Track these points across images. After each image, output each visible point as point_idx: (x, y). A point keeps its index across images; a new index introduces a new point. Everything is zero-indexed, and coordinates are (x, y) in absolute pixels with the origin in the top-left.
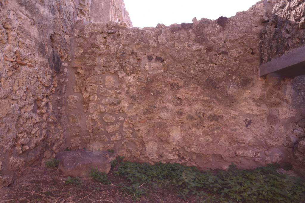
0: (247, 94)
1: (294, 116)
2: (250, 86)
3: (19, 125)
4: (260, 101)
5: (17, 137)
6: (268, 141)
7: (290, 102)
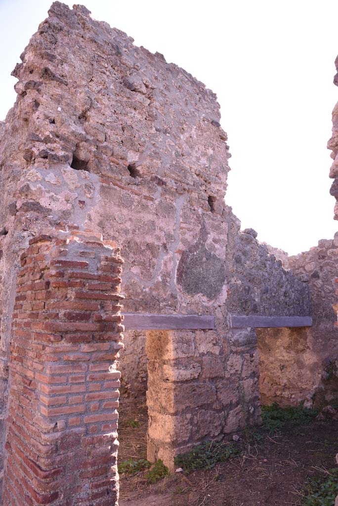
0: (279, 342)
1: (317, 361)
2: (280, 335)
3: (139, 367)
4: (288, 348)
5: (138, 373)
6: (299, 384)
7: (311, 349)
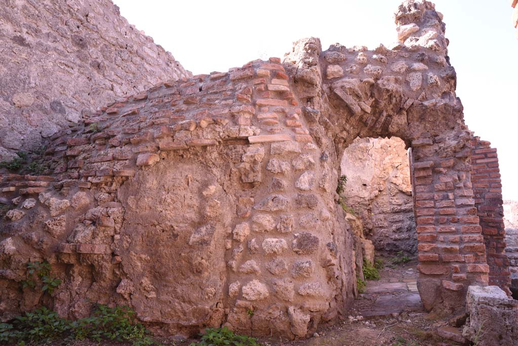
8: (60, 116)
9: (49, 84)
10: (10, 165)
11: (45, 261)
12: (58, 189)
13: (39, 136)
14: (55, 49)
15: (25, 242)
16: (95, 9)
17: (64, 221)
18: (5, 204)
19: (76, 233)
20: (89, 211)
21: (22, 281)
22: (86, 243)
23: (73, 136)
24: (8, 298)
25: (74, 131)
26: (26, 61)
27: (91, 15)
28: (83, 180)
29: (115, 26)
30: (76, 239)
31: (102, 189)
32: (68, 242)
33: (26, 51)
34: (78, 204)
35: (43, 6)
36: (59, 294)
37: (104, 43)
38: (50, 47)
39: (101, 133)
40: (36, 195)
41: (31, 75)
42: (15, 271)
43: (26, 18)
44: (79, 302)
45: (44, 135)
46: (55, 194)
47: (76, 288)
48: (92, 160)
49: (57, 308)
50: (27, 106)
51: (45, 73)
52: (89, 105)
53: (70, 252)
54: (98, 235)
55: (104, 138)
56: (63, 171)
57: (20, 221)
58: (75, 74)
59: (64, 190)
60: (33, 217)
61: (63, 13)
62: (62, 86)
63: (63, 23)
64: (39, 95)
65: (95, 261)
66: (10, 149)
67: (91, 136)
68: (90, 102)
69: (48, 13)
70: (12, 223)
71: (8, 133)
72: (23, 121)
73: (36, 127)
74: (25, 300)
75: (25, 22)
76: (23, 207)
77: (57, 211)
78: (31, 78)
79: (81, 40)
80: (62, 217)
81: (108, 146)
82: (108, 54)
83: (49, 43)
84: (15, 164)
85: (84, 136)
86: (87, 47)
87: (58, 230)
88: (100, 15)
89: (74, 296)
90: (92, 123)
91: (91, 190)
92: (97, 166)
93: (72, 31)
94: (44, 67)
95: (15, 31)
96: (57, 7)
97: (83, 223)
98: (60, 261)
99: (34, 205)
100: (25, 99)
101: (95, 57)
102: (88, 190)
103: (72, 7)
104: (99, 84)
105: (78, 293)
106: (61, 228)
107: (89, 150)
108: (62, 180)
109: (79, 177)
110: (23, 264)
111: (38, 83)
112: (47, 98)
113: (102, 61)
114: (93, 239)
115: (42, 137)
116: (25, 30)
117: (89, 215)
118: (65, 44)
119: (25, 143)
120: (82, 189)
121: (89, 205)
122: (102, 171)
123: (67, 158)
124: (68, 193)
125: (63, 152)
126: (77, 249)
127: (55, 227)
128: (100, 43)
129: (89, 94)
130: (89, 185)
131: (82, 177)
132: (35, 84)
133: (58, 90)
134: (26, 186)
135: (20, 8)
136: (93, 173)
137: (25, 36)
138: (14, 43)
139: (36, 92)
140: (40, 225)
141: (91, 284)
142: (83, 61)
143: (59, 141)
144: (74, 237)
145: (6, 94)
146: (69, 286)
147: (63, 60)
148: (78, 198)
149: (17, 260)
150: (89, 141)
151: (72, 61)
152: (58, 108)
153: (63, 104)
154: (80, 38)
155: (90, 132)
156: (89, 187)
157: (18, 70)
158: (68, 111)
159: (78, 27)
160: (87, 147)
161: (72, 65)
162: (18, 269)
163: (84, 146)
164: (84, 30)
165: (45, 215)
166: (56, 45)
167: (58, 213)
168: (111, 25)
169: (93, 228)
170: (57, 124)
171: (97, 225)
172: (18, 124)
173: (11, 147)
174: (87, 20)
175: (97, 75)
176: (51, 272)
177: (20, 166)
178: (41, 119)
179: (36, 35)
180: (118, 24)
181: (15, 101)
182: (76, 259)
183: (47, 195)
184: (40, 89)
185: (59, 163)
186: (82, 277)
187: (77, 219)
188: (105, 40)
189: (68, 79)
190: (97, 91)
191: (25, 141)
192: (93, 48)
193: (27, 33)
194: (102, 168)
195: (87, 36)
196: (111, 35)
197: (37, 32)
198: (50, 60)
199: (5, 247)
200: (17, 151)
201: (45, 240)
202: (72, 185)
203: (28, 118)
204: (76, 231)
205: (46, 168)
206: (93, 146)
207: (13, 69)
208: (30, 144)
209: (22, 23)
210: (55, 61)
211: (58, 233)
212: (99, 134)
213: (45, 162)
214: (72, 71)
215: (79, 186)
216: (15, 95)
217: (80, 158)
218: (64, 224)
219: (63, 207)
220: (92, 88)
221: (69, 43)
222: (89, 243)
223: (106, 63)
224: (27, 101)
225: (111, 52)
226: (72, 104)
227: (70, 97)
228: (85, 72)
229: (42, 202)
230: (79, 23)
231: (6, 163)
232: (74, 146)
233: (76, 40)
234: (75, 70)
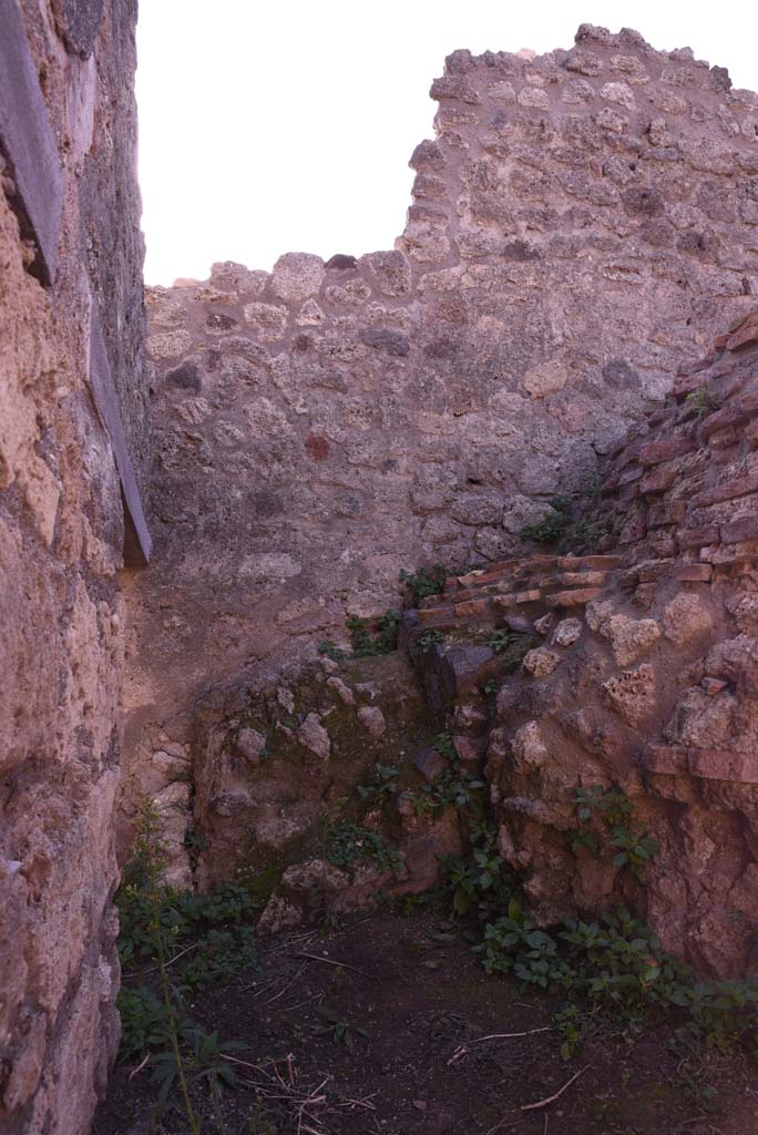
8: (628, 394)
9: (592, 326)
10: (540, 532)
11: (615, 787)
12: (628, 590)
13: (590, 454)
14: (591, 241)
15: (565, 735)
16: (665, 104)
17: (650, 680)
18: (524, 633)
19: (684, 714)
20: (715, 648)
21: (570, 829)
22: (713, 748)
23: (654, 439)
24: (548, 866)
25: (655, 424)
26: (536, 291)
27: (658, 123)
28: (687, 558)
29: (724, 123)
30: (684, 736)
31: (745, 581)
32: (665, 740)
33: (533, 268)
34: (682, 632)
35: (549, 154)
36: (658, 879)
37: (703, 179)
38: (578, 241)
39: (719, 413)
40: (579, 610)
41: (552, 318)
42: (550, 804)
43: (521, 197)
44: (711, 917)
45: (601, 448)
46: (622, 602)
47: (700, 871)
48: (705, 496)
49: (656, 919)
50: (554, 391)
51: (580, 303)
52: (693, 351)
53: (673, 771)
54: (746, 725)
55: (732, 423)
56: (638, 536)
57: (552, 677)
58: (646, 285)
59: (642, 591)
60: (577, 668)
61: (593, 149)
62: (623, 321)
63: (597, 174)
64: (575, 358)
65: (745, 804)
66: (536, 496)
67: (695, 426)
68: (694, 340)
69: (561, 166)
70: (534, 684)
71: (526, 461)
72: (553, 428)
73: (581, 435)
74: (581, 878)
75: (522, 208)
76: (556, 641)
77: (629, 651)
78: (553, 326)
79: (644, 196)
80: (644, 670)
81: (746, 449)
82: (719, 204)
83: (576, 232)
84: (549, 529)
85: (677, 430)
86: (663, 207)
87: (638, 704)
88: (681, 112)
89: (696, 894)
90: (693, 390)
91: (713, 586)
92: (722, 513)
93: (619, 183)
94: (577, 291)
95: (506, 235)
96: (578, 143)
97: (700, 684)
98: (650, 791)
99: (578, 635)
100: (548, 377)
101: (686, 225)
102: (705, 586)
103: (610, 126)
104: (709, 290)
105: (708, 887)
106: (643, 700)
107: (696, 468)
108: (636, 564)
109: (677, 551)
110: (566, 790)
111: (568, 333)
112: (593, 361)
113: (708, 229)
114: (733, 735)
115: (597, 453)
116: (523, 224)
117: (715, 663)
118: (611, 221)
119: (562, 477)
120: (689, 586)
121: (713, 631)
122: (737, 525)
123: (646, 499)
124: (653, 600)
125: (634, 486)
126: (691, 764)
127: (627, 696)
128: (695, 185)
129: (688, 323)
130: (705, 574)
131: (684, 550)
132: (563, 335)
133: (614, 335)
134: (559, 587)
135: (507, 180)
136: (712, 536)
137: (526, 237)
138: (507, 261)
139: (567, 355)
140: (594, 692)
141: (743, 868)
142: (658, 245)
143: (624, 459)
144: (680, 728)
145: (510, 377)
146: (682, 864)
147: (614, 259)
148: (680, 612)
149: (552, 779)
150: (692, 442)
151: (634, 255)
152: (622, 376)
153: (631, 365)
154: (642, 192)
155: (691, 416)
156: (706, 578)
157: (525, 317)
158: (646, 377)
159: (633, 168)
160: (689, 461)
161: (634, 264)
162: (558, 801)
163: (682, 459)
164: (649, 168)
165: (603, 663)
166: (591, 230)
167: (632, 656)
168: (712, 126)
169: (730, 702)
170: (626, 415)
171: (742, 696)
172: (543, 435)
173: (538, 491)
174: (650, 140)
175: (700, 268)
176: (634, 816)
177: (558, 532)
178: (590, 413)
179: (546, 226)
180: (730, 114)
181: (529, 386)
182: (692, 790)
183: (604, 608)
184: (575, 345)
185: (628, 516)
186: (714, 841)
187: (683, 675)
188: (704, 170)
189: (633, 301)
190: (707, 308)
191: (563, 471)
192: (679, 204)
193: (529, 228)
194: (736, 516)
195: (659, 180)
196: (716, 151)
197: (547, 218)
198: (585, 270)
199: (525, 744)
200: (551, 498)
201: (607, 733)
202: (659, 574)
203: (562, 418)
204: (682, 710)
205: (602, 532)
206: (706, 453)
207: (514, 319)
208: (573, 476)
209: (515, 213)
210: (596, 269)
211: (637, 715)
212: (714, 417)
213: (601, 516)
214: (636, 279)
215: (680, 578)
216: (527, 373)
217: (675, 494)
218: (650, 688)
219: (642, 641)
220: (694, 303)
221: (618, 214)
222: (723, 750)
223: (718, 228)
224: (554, 380)
225: (724, 197)
226: (652, 357)
227: (644, 342)
228: (669, 270)
229: (593, 627)
230: (632, 158)
231: (530, 529)
232: (657, 464)
233: (632, 201)
234: (643, 273)
